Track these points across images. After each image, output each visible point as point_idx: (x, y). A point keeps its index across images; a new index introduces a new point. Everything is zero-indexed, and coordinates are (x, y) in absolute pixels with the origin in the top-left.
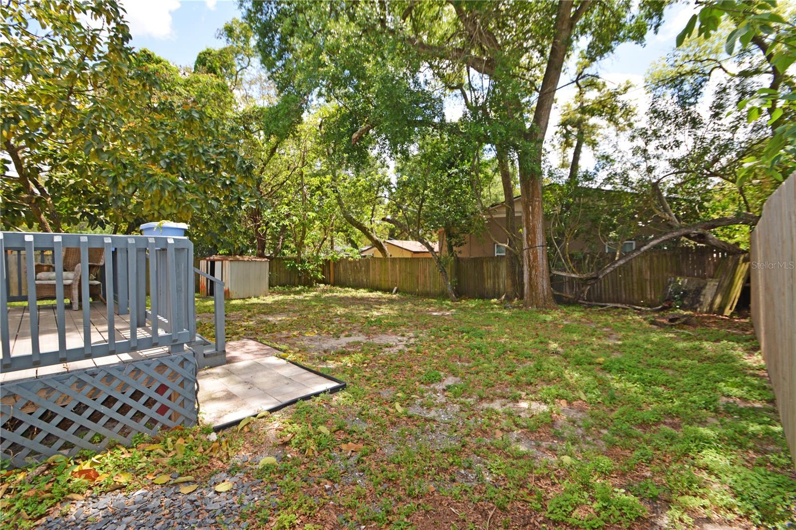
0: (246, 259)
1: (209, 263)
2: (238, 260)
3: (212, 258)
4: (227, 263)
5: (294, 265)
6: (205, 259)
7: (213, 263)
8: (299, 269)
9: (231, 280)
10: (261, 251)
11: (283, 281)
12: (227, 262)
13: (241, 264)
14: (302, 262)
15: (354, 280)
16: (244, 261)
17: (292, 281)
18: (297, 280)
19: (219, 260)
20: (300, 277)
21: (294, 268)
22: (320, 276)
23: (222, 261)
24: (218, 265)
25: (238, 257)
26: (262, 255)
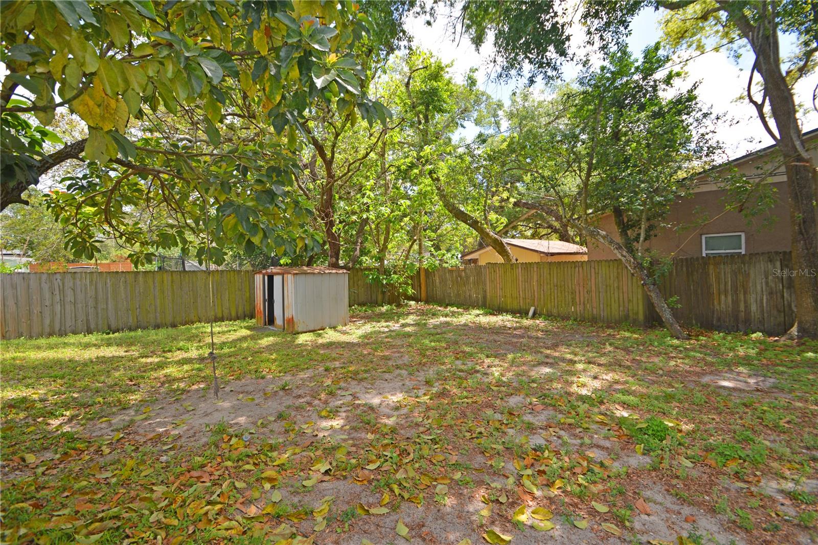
0: (316, 271)
1: (266, 278)
2: (306, 273)
3: (269, 271)
4: (289, 278)
5: (378, 277)
6: (260, 272)
7: (271, 278)
8: (385, 282)
9: (296, 303)
10: (334, 260)
11: (362, 298)
12: (289, 276)
13: (309, 278)
14: (387, 272)
15: (458, 295)
16: (314, 274)
17: (374, 297)
18: (380, 297)
19: (278, 274)
20: (384, 293)
21: (377, 281)
22: (410, 291)
23: (283, 274)
24: (277, 280)
25: (305, 268)
26: (335, 266)
